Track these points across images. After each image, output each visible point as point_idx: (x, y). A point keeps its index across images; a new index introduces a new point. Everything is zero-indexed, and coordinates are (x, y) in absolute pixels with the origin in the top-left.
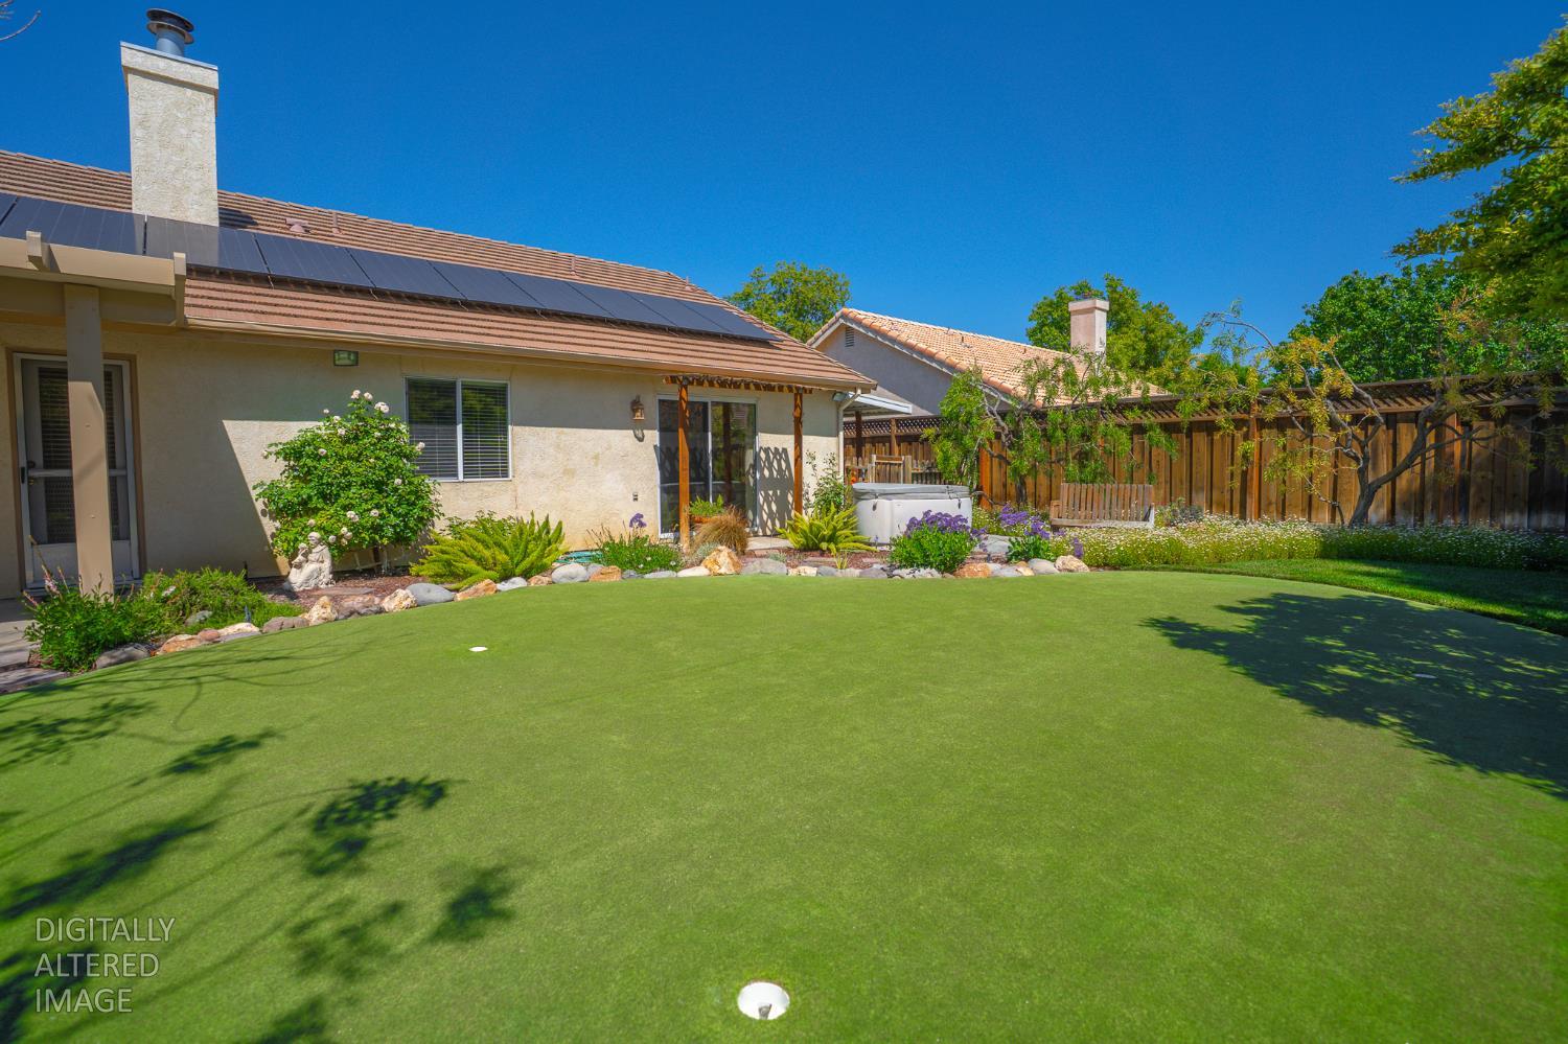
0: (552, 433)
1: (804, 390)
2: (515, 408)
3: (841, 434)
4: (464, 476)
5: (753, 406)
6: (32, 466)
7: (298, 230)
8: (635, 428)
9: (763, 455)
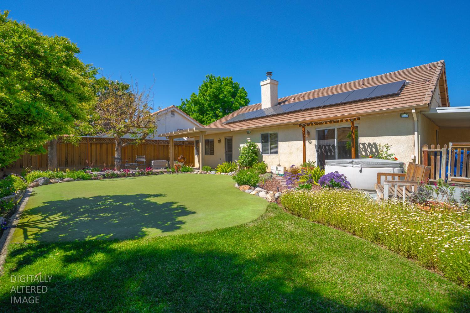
1: (353, 119)
2: (279, 137)
3: (416, 133)
4: (270, 154)
5: (357, 127)
6: (226, 152)
7: (292, 100)
8: (308, 140)
9: (361, 146)
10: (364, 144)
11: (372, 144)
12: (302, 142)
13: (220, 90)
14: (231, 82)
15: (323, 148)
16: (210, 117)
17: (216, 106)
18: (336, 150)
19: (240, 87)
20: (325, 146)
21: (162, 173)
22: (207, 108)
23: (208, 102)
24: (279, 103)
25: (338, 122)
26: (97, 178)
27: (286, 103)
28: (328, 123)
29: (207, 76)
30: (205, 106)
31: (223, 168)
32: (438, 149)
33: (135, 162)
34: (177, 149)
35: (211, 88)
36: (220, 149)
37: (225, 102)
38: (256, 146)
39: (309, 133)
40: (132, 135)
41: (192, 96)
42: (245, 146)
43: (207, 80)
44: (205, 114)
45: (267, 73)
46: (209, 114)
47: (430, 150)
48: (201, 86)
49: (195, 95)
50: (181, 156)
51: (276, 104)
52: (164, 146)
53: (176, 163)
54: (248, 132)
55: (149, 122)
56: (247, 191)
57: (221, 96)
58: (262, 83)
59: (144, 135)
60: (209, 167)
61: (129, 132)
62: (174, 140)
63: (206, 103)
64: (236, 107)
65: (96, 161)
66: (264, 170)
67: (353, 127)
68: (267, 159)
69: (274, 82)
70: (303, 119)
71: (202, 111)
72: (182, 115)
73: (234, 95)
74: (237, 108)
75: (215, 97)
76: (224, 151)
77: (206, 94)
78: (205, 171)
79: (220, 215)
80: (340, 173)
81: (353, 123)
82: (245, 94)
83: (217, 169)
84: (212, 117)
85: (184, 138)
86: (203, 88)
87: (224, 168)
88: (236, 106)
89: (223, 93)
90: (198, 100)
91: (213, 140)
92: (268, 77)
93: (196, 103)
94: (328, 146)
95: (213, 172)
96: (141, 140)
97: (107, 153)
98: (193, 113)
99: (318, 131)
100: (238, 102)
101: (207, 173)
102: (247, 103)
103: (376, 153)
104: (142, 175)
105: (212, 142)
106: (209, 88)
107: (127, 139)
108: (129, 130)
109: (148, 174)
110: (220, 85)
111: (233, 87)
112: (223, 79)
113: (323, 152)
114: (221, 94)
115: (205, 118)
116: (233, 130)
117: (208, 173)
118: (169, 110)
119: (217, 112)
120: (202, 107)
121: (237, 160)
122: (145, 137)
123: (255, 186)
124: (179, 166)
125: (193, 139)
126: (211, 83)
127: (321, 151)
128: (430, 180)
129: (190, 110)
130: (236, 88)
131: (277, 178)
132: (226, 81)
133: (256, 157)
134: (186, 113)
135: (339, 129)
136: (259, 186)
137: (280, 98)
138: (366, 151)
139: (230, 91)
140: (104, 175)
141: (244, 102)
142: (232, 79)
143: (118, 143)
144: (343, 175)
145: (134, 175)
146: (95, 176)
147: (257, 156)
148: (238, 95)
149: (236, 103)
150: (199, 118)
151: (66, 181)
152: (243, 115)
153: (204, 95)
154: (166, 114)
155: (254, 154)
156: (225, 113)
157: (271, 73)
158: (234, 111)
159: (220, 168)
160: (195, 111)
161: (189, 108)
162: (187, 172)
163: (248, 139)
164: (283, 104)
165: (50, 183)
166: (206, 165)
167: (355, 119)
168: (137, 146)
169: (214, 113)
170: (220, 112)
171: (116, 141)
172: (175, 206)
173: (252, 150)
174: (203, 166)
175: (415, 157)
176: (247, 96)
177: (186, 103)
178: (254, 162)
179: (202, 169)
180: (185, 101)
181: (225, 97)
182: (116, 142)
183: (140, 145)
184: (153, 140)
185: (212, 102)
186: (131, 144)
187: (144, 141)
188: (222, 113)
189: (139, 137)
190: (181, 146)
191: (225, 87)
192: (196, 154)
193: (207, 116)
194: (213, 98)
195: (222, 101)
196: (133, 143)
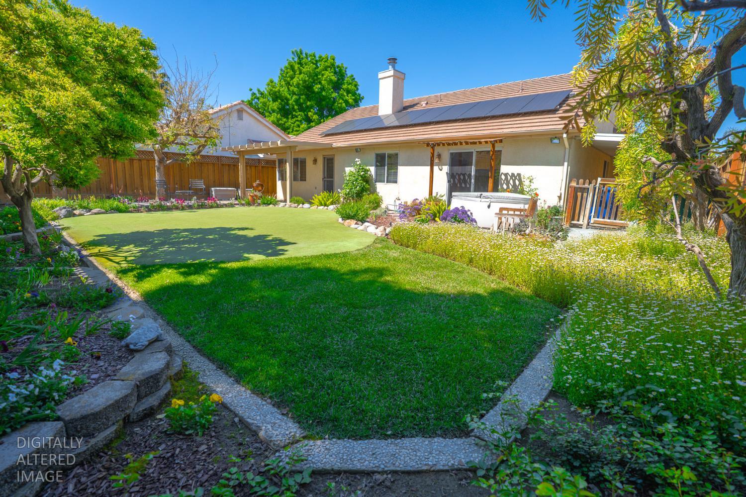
1: (494, 141)
2: (400, 160)
3: (566, 164)
4: (387, 182)
5: (500, 151)
7: (424, 105)
8: (438, 165)
9: (503, 177)
10: (506, 175)
11: (516, 175)
12: (428, 168)
13: (315, 77)
14: (333, 65)
15: (457, 177)
16: (298, 121)
17: (309, 103)
18: (473, 181)
19: (347, 73)
20: (459, 175)
21: (232, 205)
22: (293, 106)
23: (295, 97)
24: (405, 108)
25: (475, 143)
26: (137, 210)
27: (416, 108)
28: (464, 144)
29: (294, 50)
30: (290, 102)
31: (321, 199)
32: (586, 186)
34: (249, 172)
35: (300, 73)
36: (315, 173)
37: (323, 99)
38: (368, 171)
39: (439, 156)
40: (179, 147)
41: (268, 85)
42: (352, 170)
43: (293, 59)
44: (290, 116)
45: (389, 59)
46: (297, 117)
47: (577, 186)
48: (284, 69)
49: (273, 84)
50: (257, 182)
51: (401, 109)
52: (229, 165)
53: (251, 192)
54: (358, 150)
55: (210, 128)
56: (353, 226)
57: (317, 88)
58: (381, 75)
59: (199, 148)
60: (300, 199)
61: (176, 142)
62: (246, 157)
63: (292, 98)
64: (340, 108)
65: (125, 186)
66: (377, 204)
67: (494, 151)
68: (384, 190)
69: (398, 74)
70: (433, 135)
71: (285, 112)
72: (255, 117)
73: (337, 86)
74: (341, 111)
75: (307, 89)
76: (321, 177)
77: (293, 83)
78: (295, 203)
79: (323, 245)
80: (466, 209)
81: (493, 146)
82: (356, 86)
83: (313, 201)
84: (301, 121)
85: (260, 155)
86: (287, 73)
87: (323, 199)
88: (339, 105)
89: (320, 83)
90: (279, 91)
91: (305, 159)
92: (390, 67)
93: (276, 96)
94: (463, 175)
95: (307, 205)
96: (194, 155)
97: (141, 175)
98: (271, 114)
99: (452, 154)
100: (343, 100)
101: (297, 206)
102: (357, 101)
103: (519, 187)
104: (202, 208)
105: (303, 162)
106: (298, 72)
107: (173, 154)
108: (175, 139)
109: (211, 207)
110: (315, 68)
111: (335, 73)
112: (320, 57)
113: (457, 183)
114: (317, 84)
115: (290, 123)
116: (335, 145)
117: (299, 206)
118: (234, 109)
119: (310, 114)
120: (285, 103)
121: (341, 190)
122: (200, 151)
123: (363, 221)
124: (256, 196)
125: (274, 157)
126: (300, 64)
127: (454, 181)
128: (573, 222)
129: (266, 108)
130: (340, 74)
131: (393, 215)
132: (326, 61)
133: (367, 186)
134: (260, 113)
135: (479, 153)
136: (368, 222)
137: (407, 99)
138: (508, 184)
139: (331, 80)
140: (147, 207)
141: (353, 100)
142: (334, 60)
143: (160, 159)
144: (469, 211)
145: (190, 207)
146: (134, 207)
147: (369, 185)
148: (345, 87)
149: (341, 101)
150: (280, 122)
151: (96, 214)
152: (351, 122)
153: (288, 84)
154: (229, 114)
155: (365, 182)
156: (322, 117)
157: (396, 59)
158: (337, 114)
159: (317, 200)
160: (274, 111)
161: (264, 104)
162: (269, 204)
163: (357, 160)
164: (409, 110)
165: (74, 215)
166: (296, 196)
167: (496, 141)
168: (188, 165)
169: (305, 114)
170: (315, 113)
171: (155, 156)
172: (270, 238)
173: (361, 177)
174: (291, 197)
175: (561, 194)
176: (358, 89)
177: (258, 95)
178: (365, 193)
179: (290, 202)
180: (257, 92)
181: (323, 89)
182: (156, 158)
183: (193, 163)
184: (211, 156)
185: (302, 97)
186: (179, 162)
187: (199, 157)
188: (318, 116)
189: (191, 151)
190: (255, 167)
191: (323, 72)
192: (279, 180)
193: (294, 120)
194: (304, 90)
195: (317, 96)
196: (181, 160)
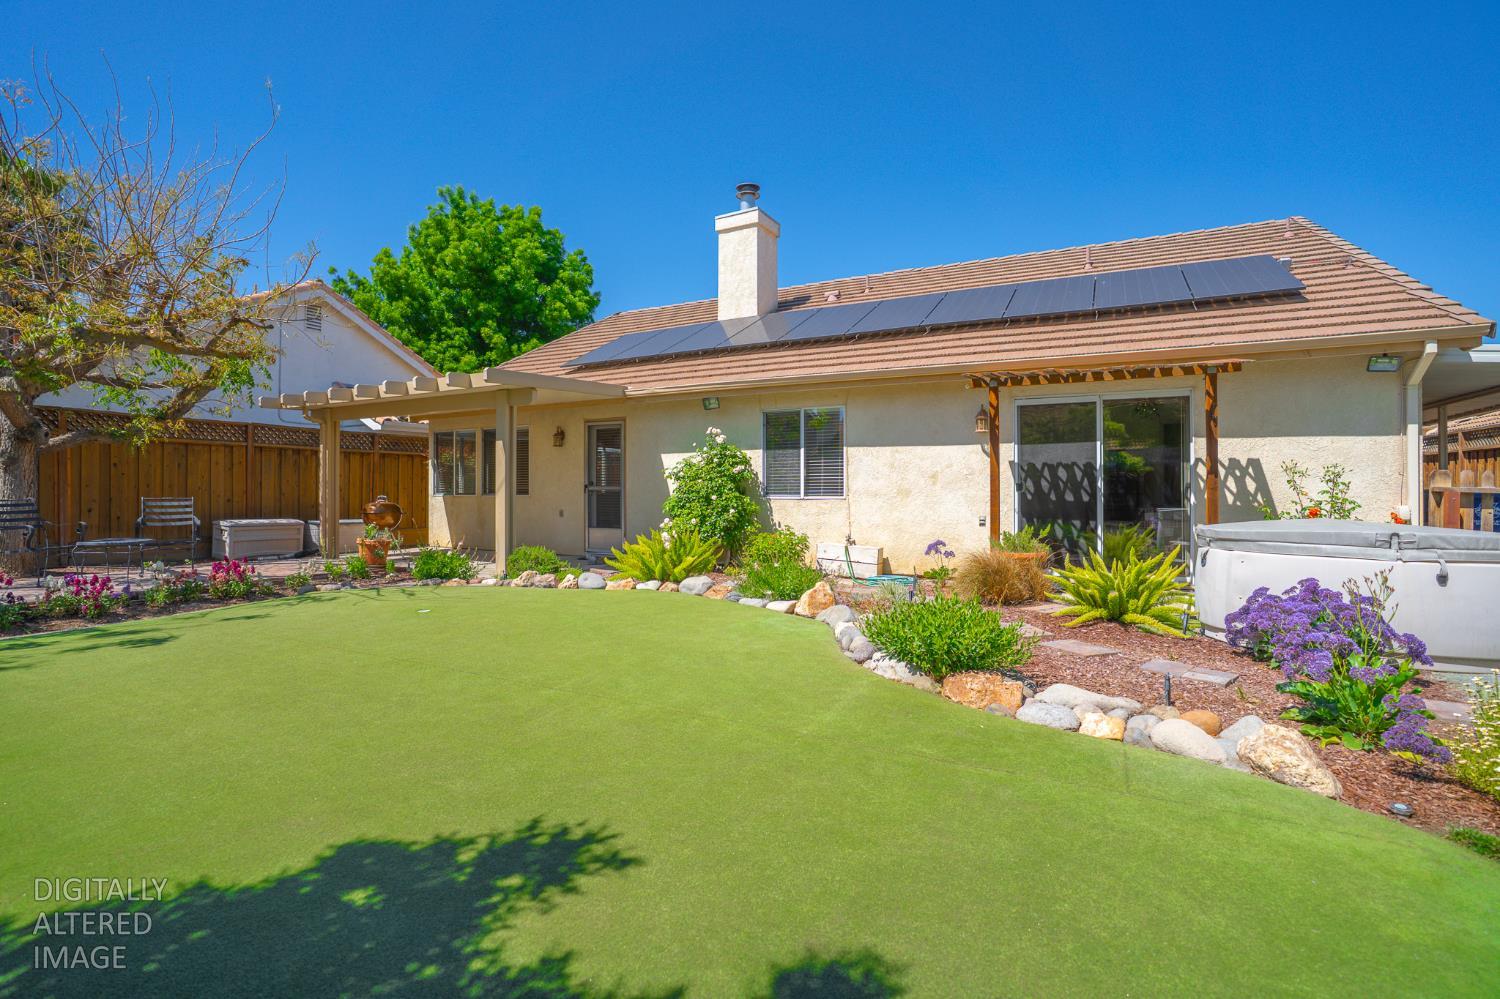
0: (886, 453)
1: (1217, 367)
2: (848, 430)
3: (1413, 428)
4: (806, 494)
5: (1186, 399)
6: (591, 484)
7: (832, 299)
9: (1202, 470)
11: (1244, 463)
13: (496, 248)
14: (537, 227)
15: (1046, 473)
16: (453, 346)
17: (482, 307)
18: (1101, 484)
19: (569, 247)
20: (1053, 469)
21: (302, 586)
22: (441, 312)
23: (446, 292)
24: (783, 306)
25: (1150, 373)
27: (810, 306)
28: (1108, 377)
29: (444, 189)
30: (434, 303)
31: (648, 558)
32: (1488, 487)
33: (138, 531)
35: (462, 237)
36: (562, 471)
37: (518, 297)
41: (379, 261)
42: (694, 461)
43: (443, 208)
44: (434, 336)
45: (740, 188)
46: (451, 338)
47: (1457, 489)
48: (418, 227)
49: (392, 260)
50: (381, 500)
51: (775, 305)
52: (281, 452)
53: (361, 534)
54: (710, 403)
57: (501, 273)
58: (721, 223)
59: (182, 395)
61: (94, 373)
63: (437, 294)
64: (557, 322)
68: (791, 513)
69: (767, 222)
71: (422, 324)
73: (547, 273)
75: (480, 275)
77: (443, 260)
81: (1211, 381)
82: (589, 273)
83: (613, 563)
84: (460, 348)
85: (368, 422)
86: (427, 236)
88: (555, 313)
89: (509, 262)
90: (407, 276)
91: (527, 432)
92: (744, 204)
93: (397, 288)
94: (1066, 467)
95: (593, 577)
96: (161, 418)
99: (1022, 409)
100: (562, 301)
101: (558, 581)
103: (1259, 497)
104: (187, 601)
105: (521, 441)
106: (455, 236)
107: (79, 413)
108: (93, 366)
109: (225, 598)
111: (544, 247)
112: (504, 211)
113: (1046, 491)
114: (501, 264)
115: (433, 352)
116: (631, 391)
117: (565, 583)
118: (301, 297)
119: (485, 331)
120: (421, 305)
122: (186, 408)
125: (422, 426)
126: (459, 218)
127: (1037, 485)
130: (553, 247)
132: (519, 219)
135: (1107, 403)
137: (787, 289)
139: (534, 257)
141: (587, 302)
142: (539, 216)
145: (136, 604)
148: (563, 274)
149: (558, 304)
153: (430, 261)
156: (515, 340)
159: (628, 560)
162: (448, 577)
164: (798, 309)
166: (531, 544)
167: (1224, 368)
168: (138, 448)
169: (470, 333)
170: (498, 331)
173: (733, 479)
176: (593, 282)
177: (352, 286)
180: (347, 278)
181: (514, 276)
183: (157, 445)
184: (224, 424)
185: (463, 292)
186: (102, 440)
187: (180, 425)
188: (506, 336)
189: (150, 405)
190: (362, 455)
191: (514, 241)
192: (437, 491)
193: (445, 344)
194: (470, 275)
195: (502, 290)
196: (112, 435)
